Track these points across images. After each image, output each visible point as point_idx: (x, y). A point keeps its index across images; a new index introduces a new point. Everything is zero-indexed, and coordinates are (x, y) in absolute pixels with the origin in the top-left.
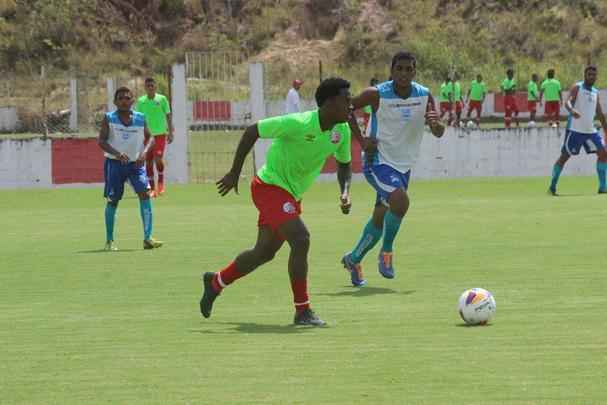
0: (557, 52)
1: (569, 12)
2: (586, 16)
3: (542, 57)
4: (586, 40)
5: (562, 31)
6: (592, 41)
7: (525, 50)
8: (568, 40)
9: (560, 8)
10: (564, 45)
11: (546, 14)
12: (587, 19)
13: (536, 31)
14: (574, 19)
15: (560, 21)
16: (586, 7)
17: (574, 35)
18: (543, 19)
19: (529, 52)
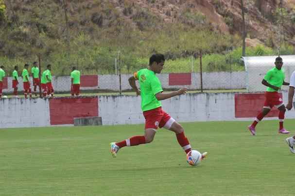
0: (22, 53)
1: (30, 29)
2: (40, 32)
3: (14, 55)
4: (41, 47)
5: (26, 41)
6: (45, 47)
7: (4, 52)
8: (30, 46)
9: (25, 27)
10: (27, 48)
11: (16, 30)
12: (41, 34)
13: (10, 40)
14: (33, 33)
15: (25, 35)
16: (40, 26)
17: (33, 42)
18: (14, 34)
19: (6, 53)
